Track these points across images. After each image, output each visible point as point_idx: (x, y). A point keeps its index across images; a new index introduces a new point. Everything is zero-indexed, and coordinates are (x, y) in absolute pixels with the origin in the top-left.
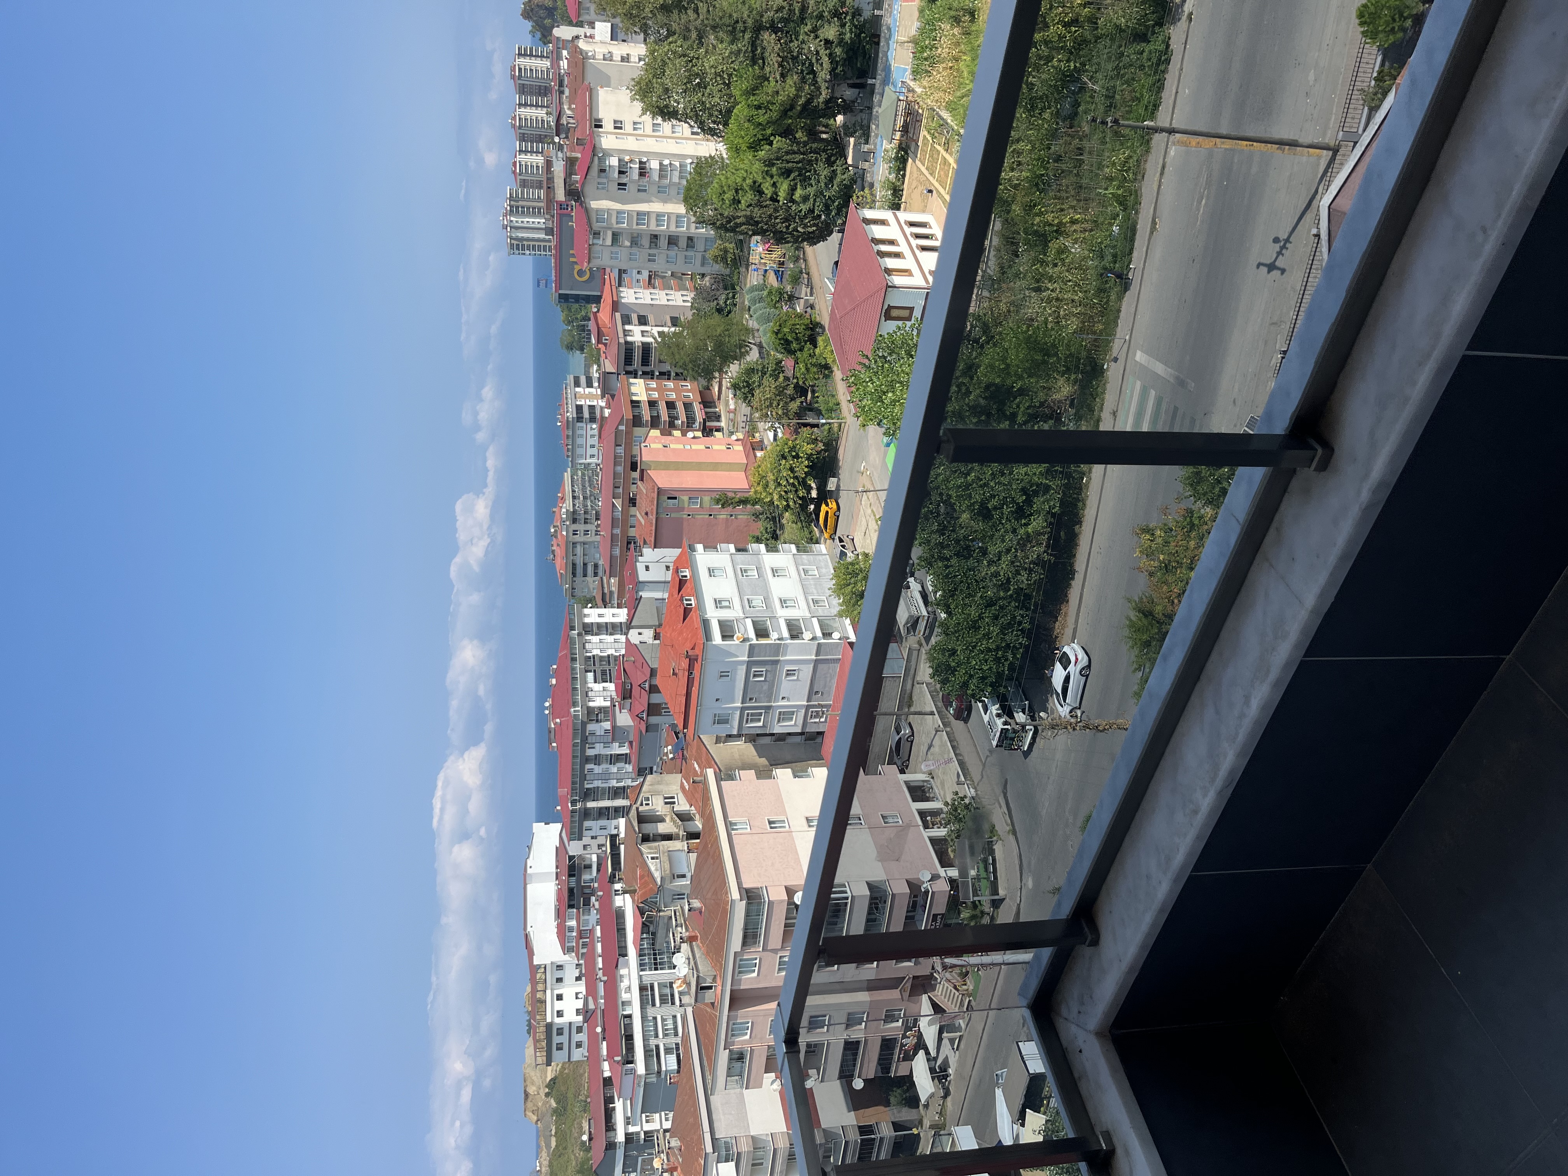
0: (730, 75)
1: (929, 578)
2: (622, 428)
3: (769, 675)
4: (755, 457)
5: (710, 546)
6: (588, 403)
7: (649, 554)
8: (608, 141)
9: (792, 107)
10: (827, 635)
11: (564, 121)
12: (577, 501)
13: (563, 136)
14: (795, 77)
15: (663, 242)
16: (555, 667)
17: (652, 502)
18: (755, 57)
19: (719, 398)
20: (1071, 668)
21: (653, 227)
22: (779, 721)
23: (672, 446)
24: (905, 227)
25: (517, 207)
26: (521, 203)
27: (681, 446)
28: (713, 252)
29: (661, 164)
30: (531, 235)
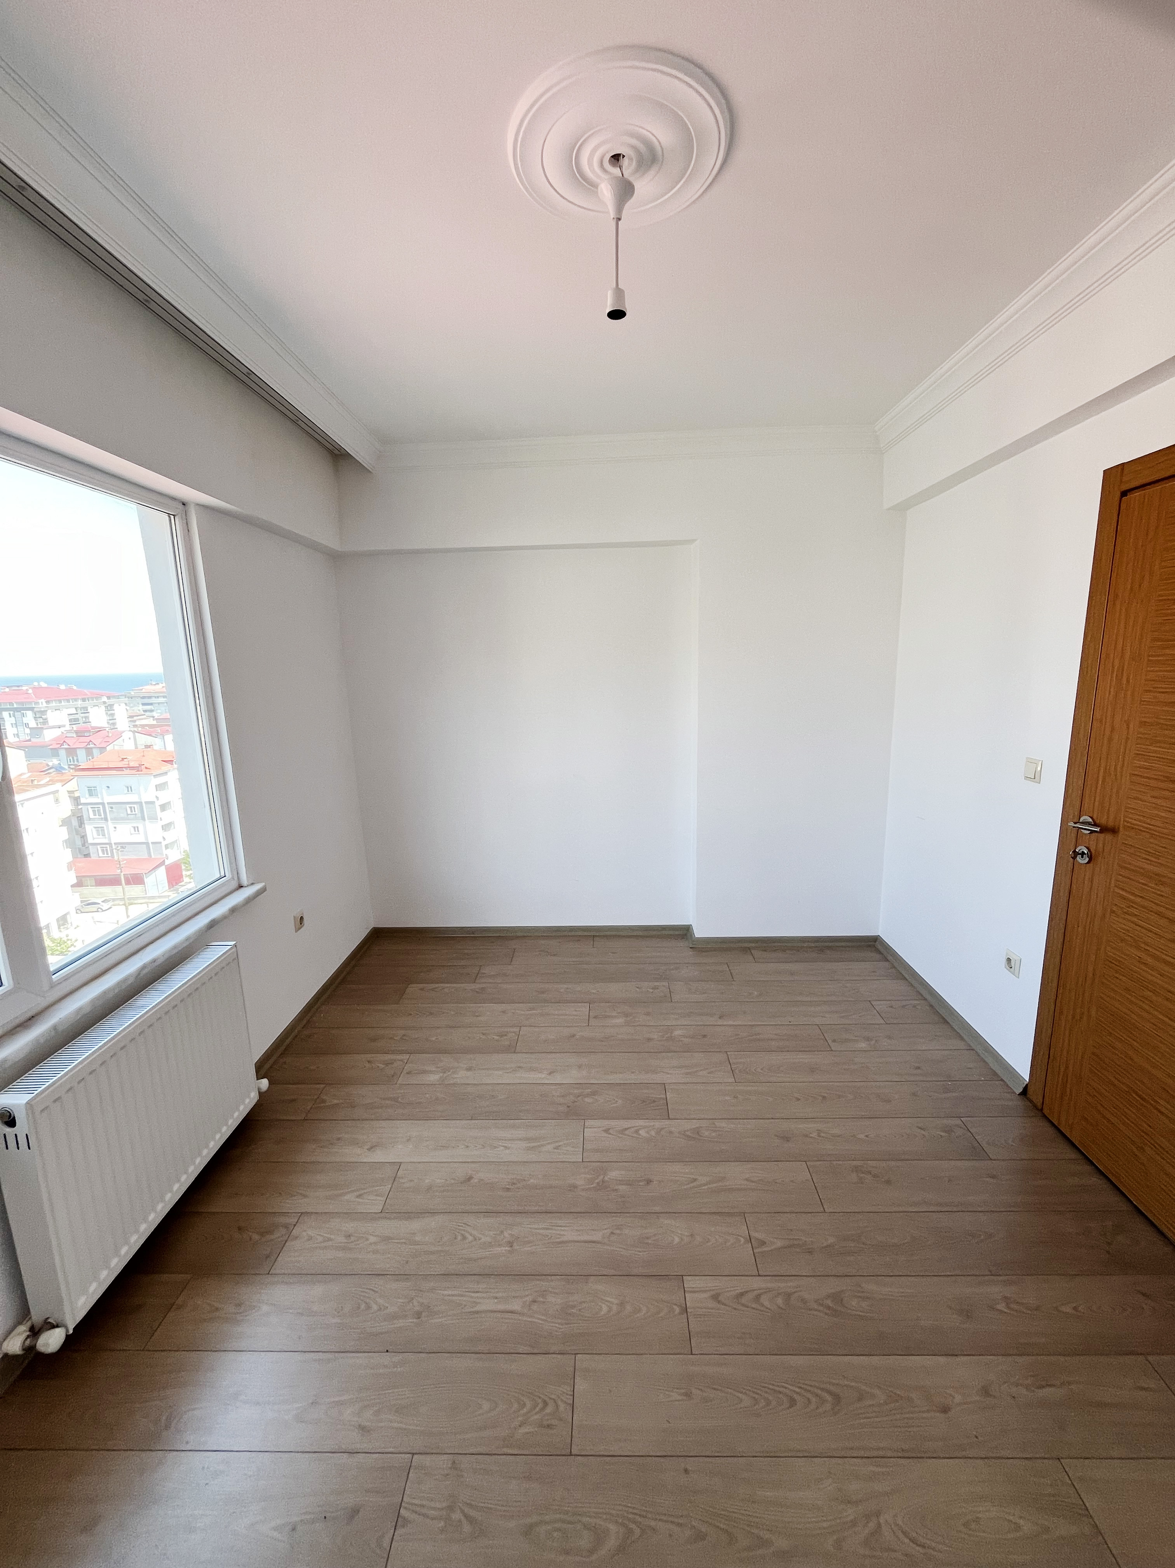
3: (132, 816)
10: (167, 846)
16: (75, 688)
22: (95, 828)
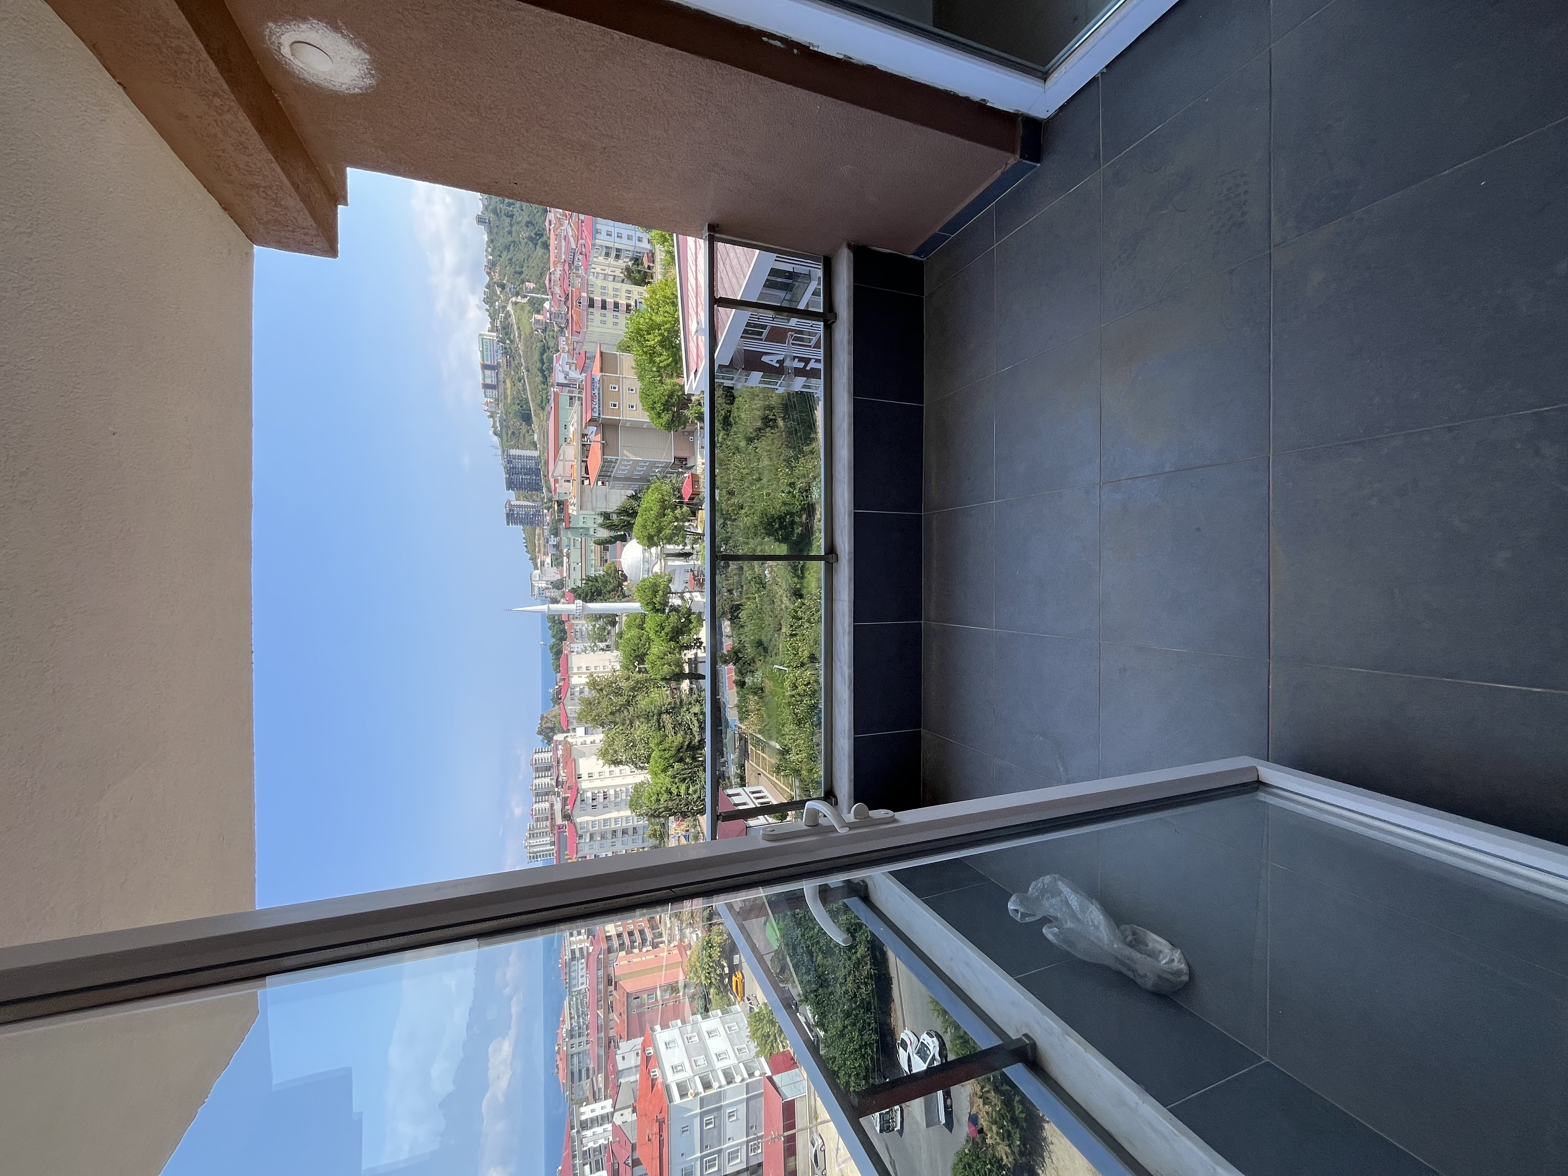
0: (648, 738)
1: (808, 1008)
2: (601, 956)
3: (716, 1121)
4: (686, 954)
5: (664, 1026)
6: (579, 946)
7: (624, 1046)
8: (585, 785)
9: (682, 747)
10: (751, 1075)
11: (560, 779)
12: (573, 1021)
13: (560, 787)
14: (682, 732)
15: (619, 834)
16: (560, 1168)
17: (623, 1004)
18: (660, 727)
19: (660, 922)
20: (909, 1048)
21: (613, 826)
22: (729, 1162)
23: (634, 960)
24: (750, 795)
25: (533, 834)
26: (535, 831)
27: (640, 959)
28: (649, 832)
29: (615, 791)
30: (541, 849)
